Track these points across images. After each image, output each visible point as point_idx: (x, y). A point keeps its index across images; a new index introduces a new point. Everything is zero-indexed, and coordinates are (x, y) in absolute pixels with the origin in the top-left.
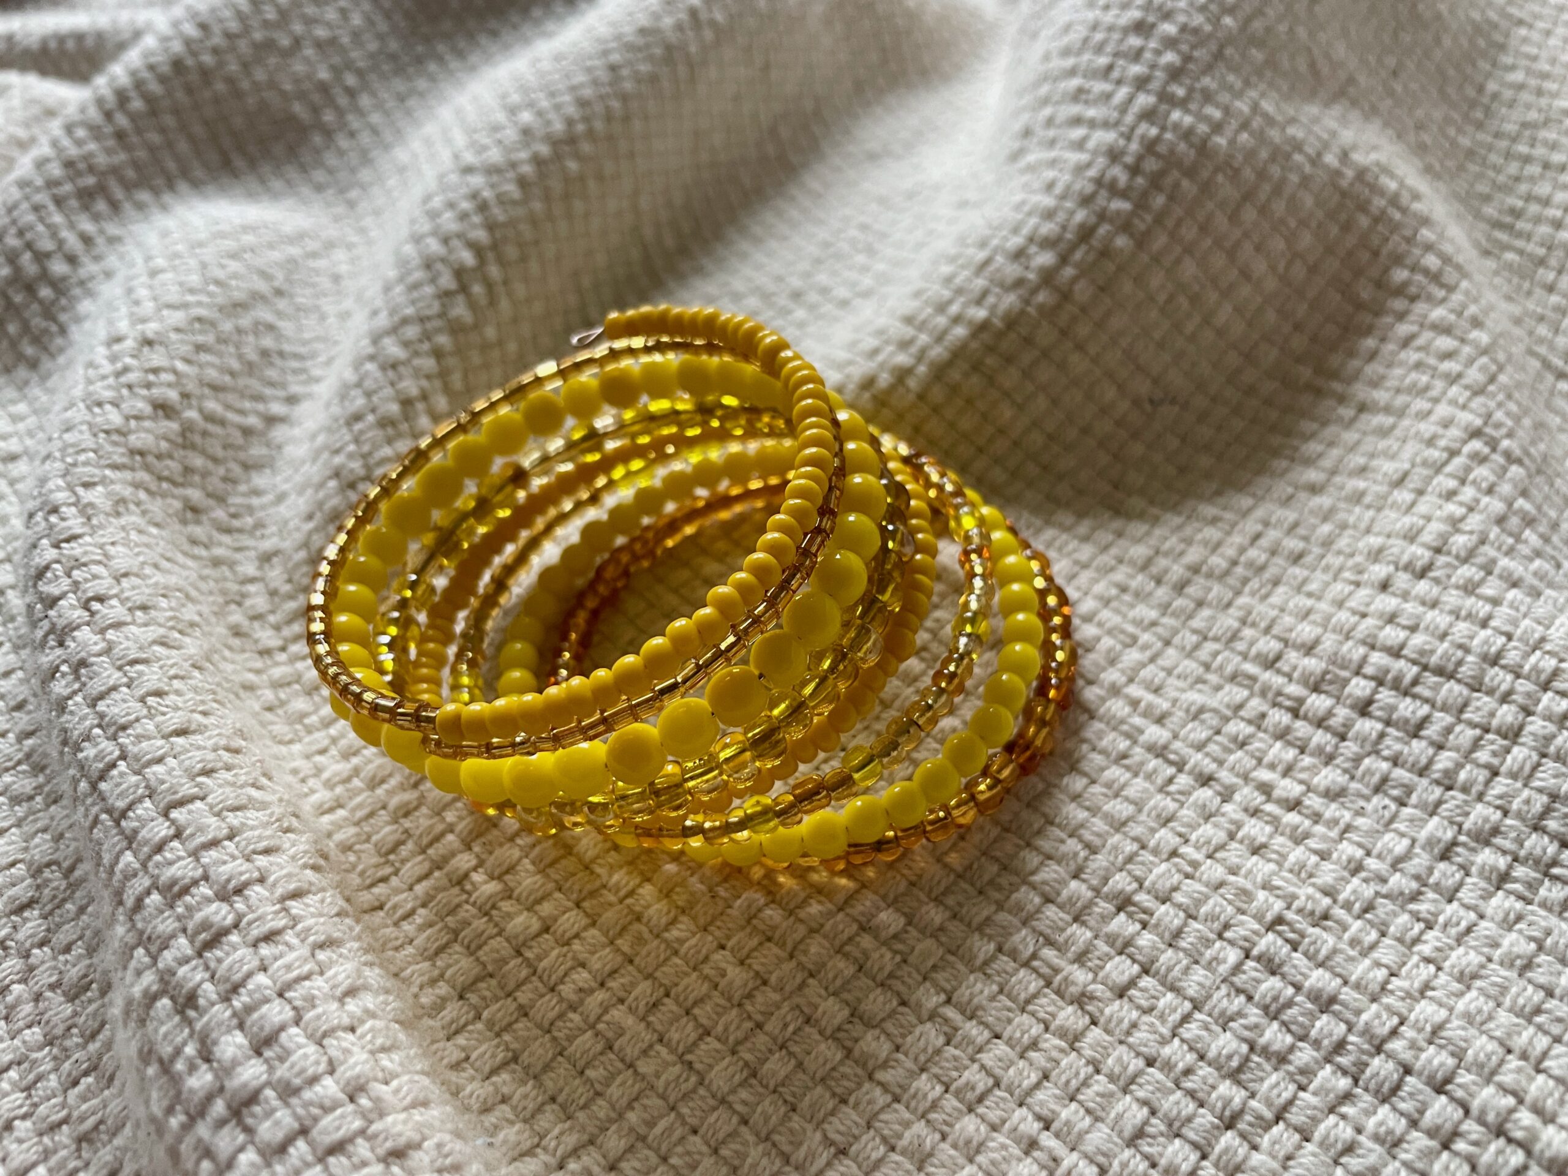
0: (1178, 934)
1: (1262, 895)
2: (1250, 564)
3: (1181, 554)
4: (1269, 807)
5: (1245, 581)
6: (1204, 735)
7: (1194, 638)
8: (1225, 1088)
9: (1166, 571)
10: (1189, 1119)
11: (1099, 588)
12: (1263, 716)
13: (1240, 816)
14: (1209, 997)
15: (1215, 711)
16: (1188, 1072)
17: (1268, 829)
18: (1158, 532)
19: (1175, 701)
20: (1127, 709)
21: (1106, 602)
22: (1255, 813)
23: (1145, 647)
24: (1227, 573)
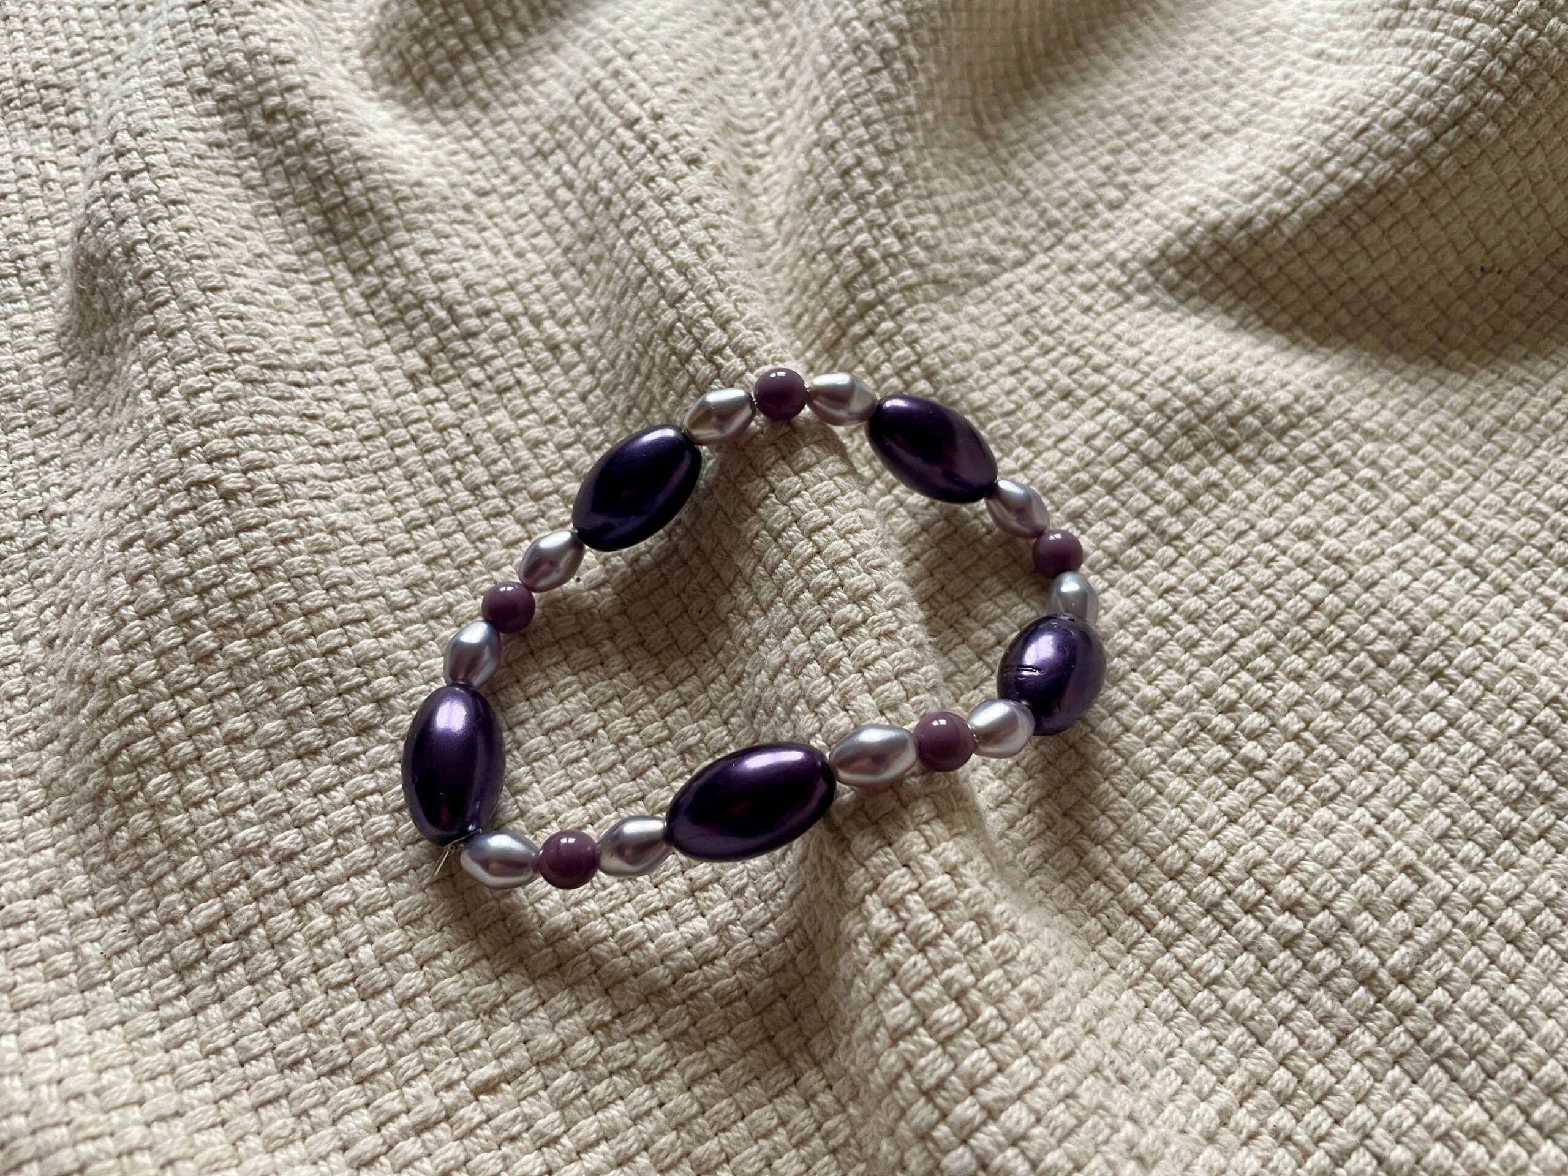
0: (1477, 701)
1: (1544, 680)
2: (1549, 423)
3: (1492, 407)
4: (1549, 616)
5: (1544, 437)
6: (1503, 555)
7: (1499, 477)
8: (1506, 812)
9: (1479, 419)
10: (1480, 830)
11: (1423, 426)
12: (1551, 546)
13: (1528, 619)
14: (1498, 748)
15: (1512, 537)
16: (1480, 798)
17: (1549, 632)
18: (1473, 385)
19: (1482, 525)
20: (1444, 529)
21: (1430, 439)
22: (1539, 618)
23: (1459, 480)
24: (1528, 428)
